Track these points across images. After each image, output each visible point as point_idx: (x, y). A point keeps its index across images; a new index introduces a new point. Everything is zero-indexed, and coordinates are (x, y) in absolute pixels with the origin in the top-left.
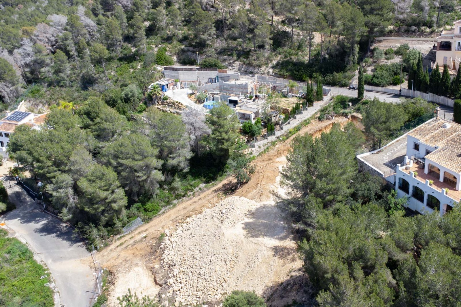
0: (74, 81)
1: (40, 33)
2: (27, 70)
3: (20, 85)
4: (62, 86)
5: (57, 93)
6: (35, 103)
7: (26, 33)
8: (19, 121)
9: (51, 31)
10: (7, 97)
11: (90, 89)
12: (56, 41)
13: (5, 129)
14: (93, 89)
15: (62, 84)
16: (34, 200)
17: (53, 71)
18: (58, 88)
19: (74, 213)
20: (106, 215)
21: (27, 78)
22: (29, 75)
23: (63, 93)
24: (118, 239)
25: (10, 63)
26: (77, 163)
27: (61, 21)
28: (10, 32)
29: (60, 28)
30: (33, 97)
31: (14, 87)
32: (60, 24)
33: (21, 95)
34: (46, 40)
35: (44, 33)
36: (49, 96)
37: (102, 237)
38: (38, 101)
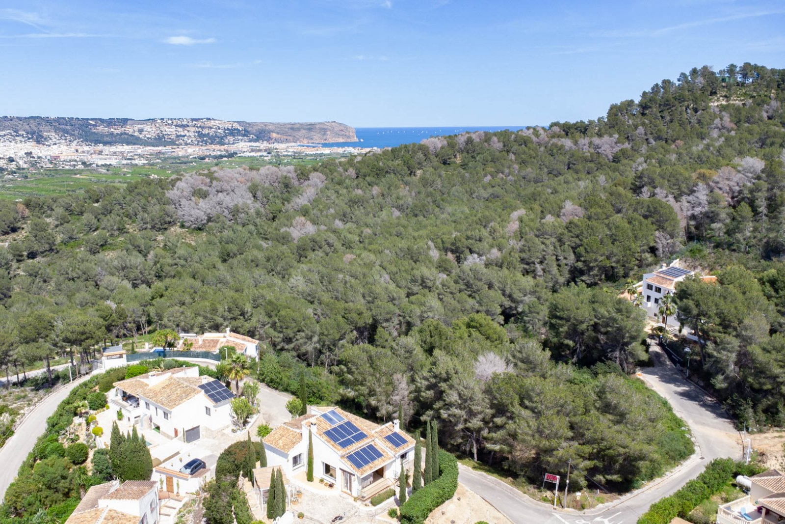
0: (753, 246)
1: (721, 179)
2: (692, 223)
3: (680, 239)
4: (734, 250)
5: (725, 258)
6: (693, 264)
7: (702, 177)
8: (676, 277)
9: (737, 177)
10: (661, 250)
11: (774, 259)
12: (740, 192)
13: (658, 282)
14: (778, 261)
15: (734, 247)
16: (675, 365)
17: (725, 230)
18: (727, 252)
19: (730, 384)
20: (770, 398)
21: (690, 233)
22: (693, 229)
23: (734, 259)
24: (777, 431)
25: (675, 211)
26: (750, 328)
27: (755, 166)
28: (681, 174)
29: (750, 175)
30: (691, 257)
31: (672, 241)
32: (752, 170)
33: (677, 252)
34: (728, 188)
35: (728, 179)
36: (713, 260)
37: (758, 422)
38: (697, 263)
